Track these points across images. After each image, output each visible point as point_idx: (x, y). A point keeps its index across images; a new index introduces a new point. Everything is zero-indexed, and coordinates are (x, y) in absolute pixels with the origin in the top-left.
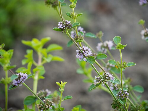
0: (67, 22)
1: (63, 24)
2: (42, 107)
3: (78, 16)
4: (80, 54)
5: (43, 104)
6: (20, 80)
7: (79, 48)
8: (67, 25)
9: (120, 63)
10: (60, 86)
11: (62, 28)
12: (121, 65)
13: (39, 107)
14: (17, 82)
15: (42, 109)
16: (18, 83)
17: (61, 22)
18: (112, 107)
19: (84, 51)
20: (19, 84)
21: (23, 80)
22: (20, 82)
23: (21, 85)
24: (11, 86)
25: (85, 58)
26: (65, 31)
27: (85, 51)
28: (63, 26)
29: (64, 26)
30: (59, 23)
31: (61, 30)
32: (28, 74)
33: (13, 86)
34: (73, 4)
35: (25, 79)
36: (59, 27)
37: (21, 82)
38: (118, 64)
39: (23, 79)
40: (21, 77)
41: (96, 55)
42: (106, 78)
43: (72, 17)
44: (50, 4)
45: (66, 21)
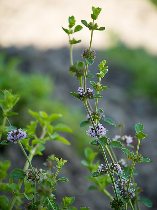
0: (89, 90)
1: (83, 90)
2: (31, 176)
3: (102, 89)
4: (92, 131)
5: (34, 174)
6: (16, 136)
7: (93, 124)
8: (87, 93)
9: (135, 155)
10: (58, 163)
11: (82, 94)
12: (135, 157)
13: (29, 176)
14: (13, 137)
15: (31, 179)
16: (13, 139)
17: (82, 88)
18: (110, 205)
19: (97, 129)
20: (14, 141)
21: (20, 138)
22: (16, 138)
23: (17, 143)
24: (4, 141)
25: (96, 137)
26: (83, 99)
27: (99, 129)
28: (82, 93)
29: (84, 93)
30: (80, 88)
31: (80, 96)
32: (27, 134)
33: (7, 142)
34: (101, 73)
35: (23, 137)
36: (78, 93)
37: (18, 139)
38: (132, 155)
39: (21, 136)
40: (19, 134)
41: (110, 141)
42: (113, 168)
43: (96, 88)
44: (74, 71)
45: (88, 88)
